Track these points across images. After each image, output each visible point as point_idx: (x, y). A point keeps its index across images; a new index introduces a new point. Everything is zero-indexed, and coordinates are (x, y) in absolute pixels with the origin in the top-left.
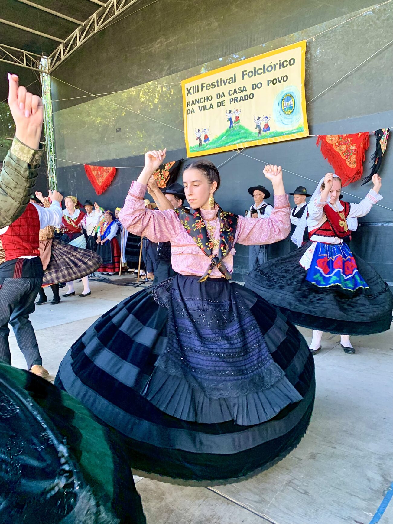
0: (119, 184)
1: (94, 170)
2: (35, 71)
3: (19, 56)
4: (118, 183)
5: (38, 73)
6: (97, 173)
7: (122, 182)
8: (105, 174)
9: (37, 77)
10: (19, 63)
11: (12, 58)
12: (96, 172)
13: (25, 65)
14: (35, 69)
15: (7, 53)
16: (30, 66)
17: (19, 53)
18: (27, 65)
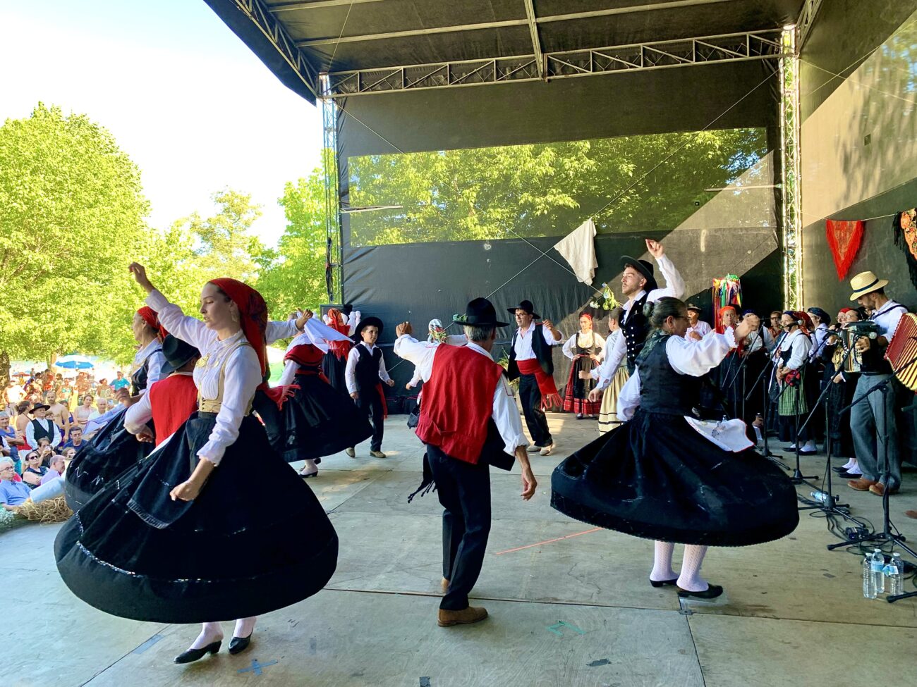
0: (866, 257)
1: (837, 229)
2: (769, 59)
3: (737, 46)
4: (865, 255)
5: (775, 63)
6: (840, 234)
7: (870, 254)
8: (848, 234)
9: (773, 69)
10: (736, 56)
11: (724, 53)
12: (839, 232)
13: (747, 57)
14: (767, 56)
15: (716, 47)
16: (759, 55)
17: (738, 40)
18: (752, 54)
